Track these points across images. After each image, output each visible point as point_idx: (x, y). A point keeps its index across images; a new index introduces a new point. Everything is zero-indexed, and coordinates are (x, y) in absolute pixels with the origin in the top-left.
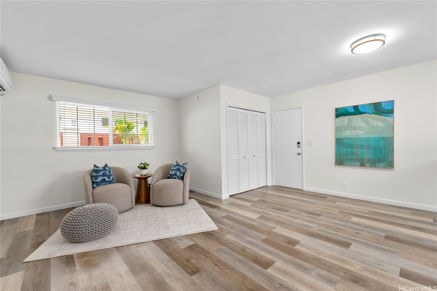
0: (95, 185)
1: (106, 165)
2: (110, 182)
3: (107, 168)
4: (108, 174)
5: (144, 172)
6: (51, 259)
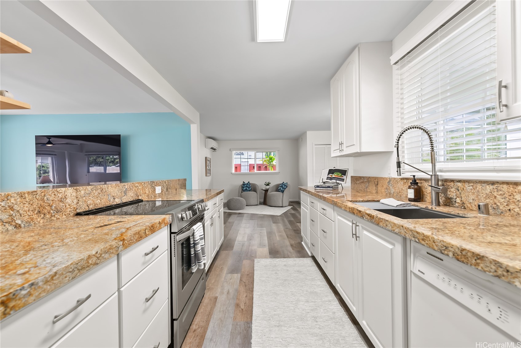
0: (243, 191)
1: (249, 182)
2: (250, 191)
3: (249, 184)
4: (248, 186)
5: (268, 187)
6: (245, 215)
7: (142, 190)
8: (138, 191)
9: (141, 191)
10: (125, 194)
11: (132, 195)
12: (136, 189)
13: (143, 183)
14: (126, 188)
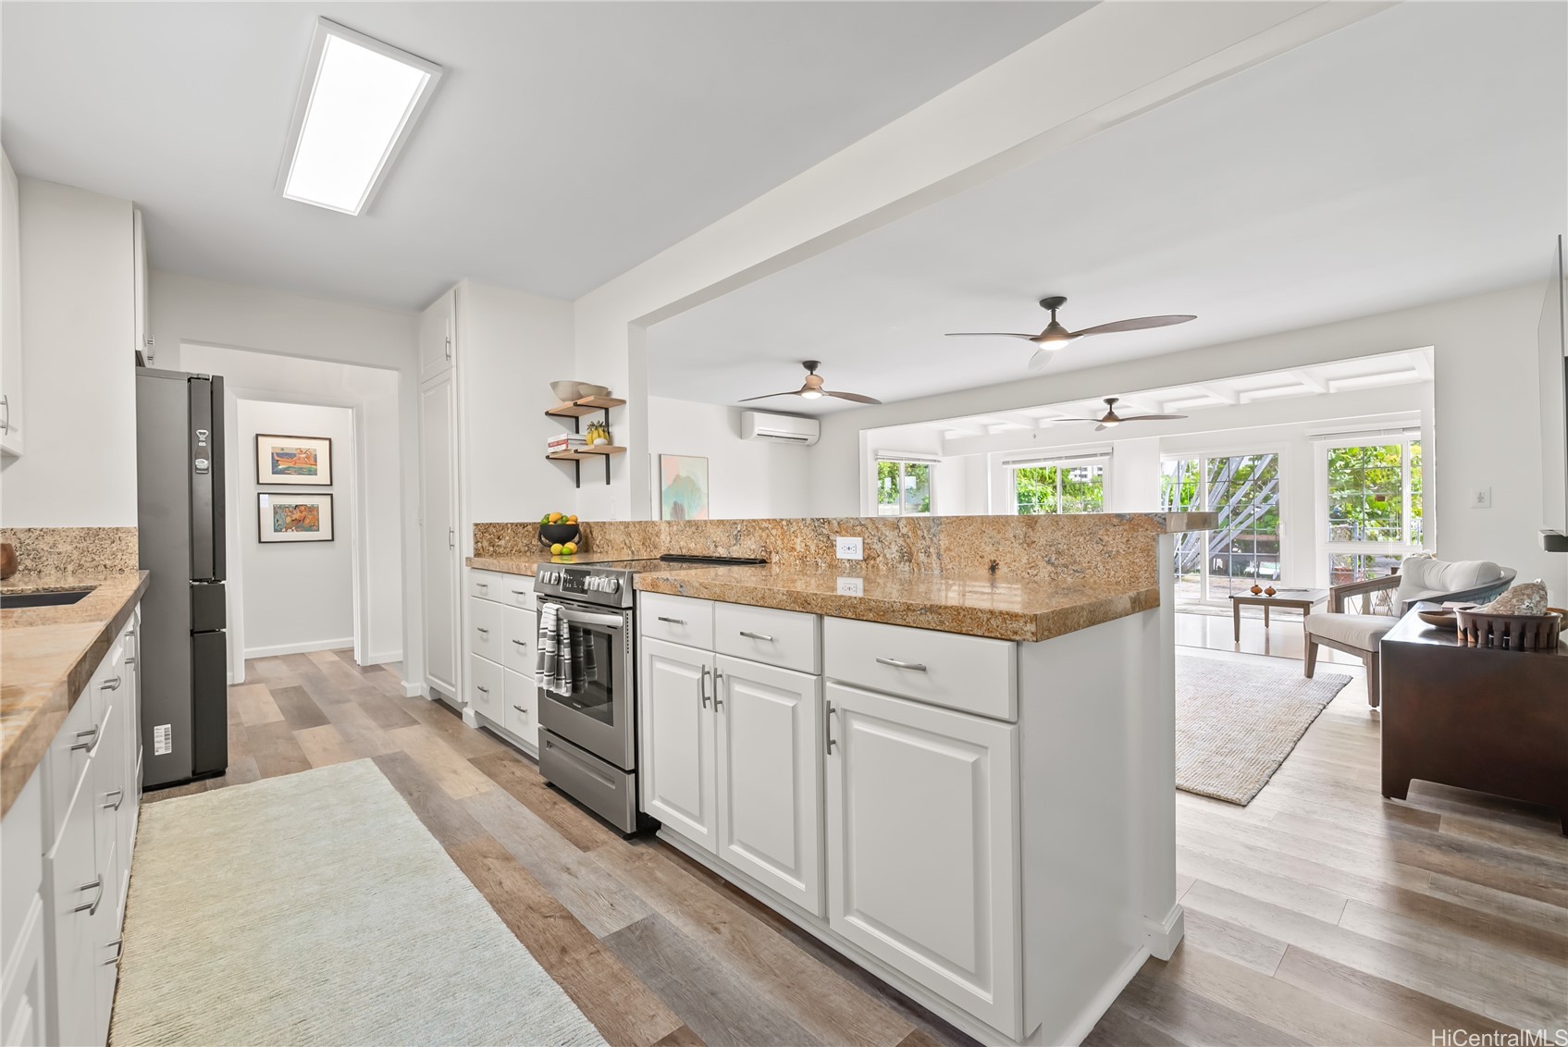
7: (782, 540)
8: (768, 541)
9: (779, 542)
10: (737, 541)
11: (753, 547)
12: (764, 535)
13: (784, 523)
14: (739, 529)
